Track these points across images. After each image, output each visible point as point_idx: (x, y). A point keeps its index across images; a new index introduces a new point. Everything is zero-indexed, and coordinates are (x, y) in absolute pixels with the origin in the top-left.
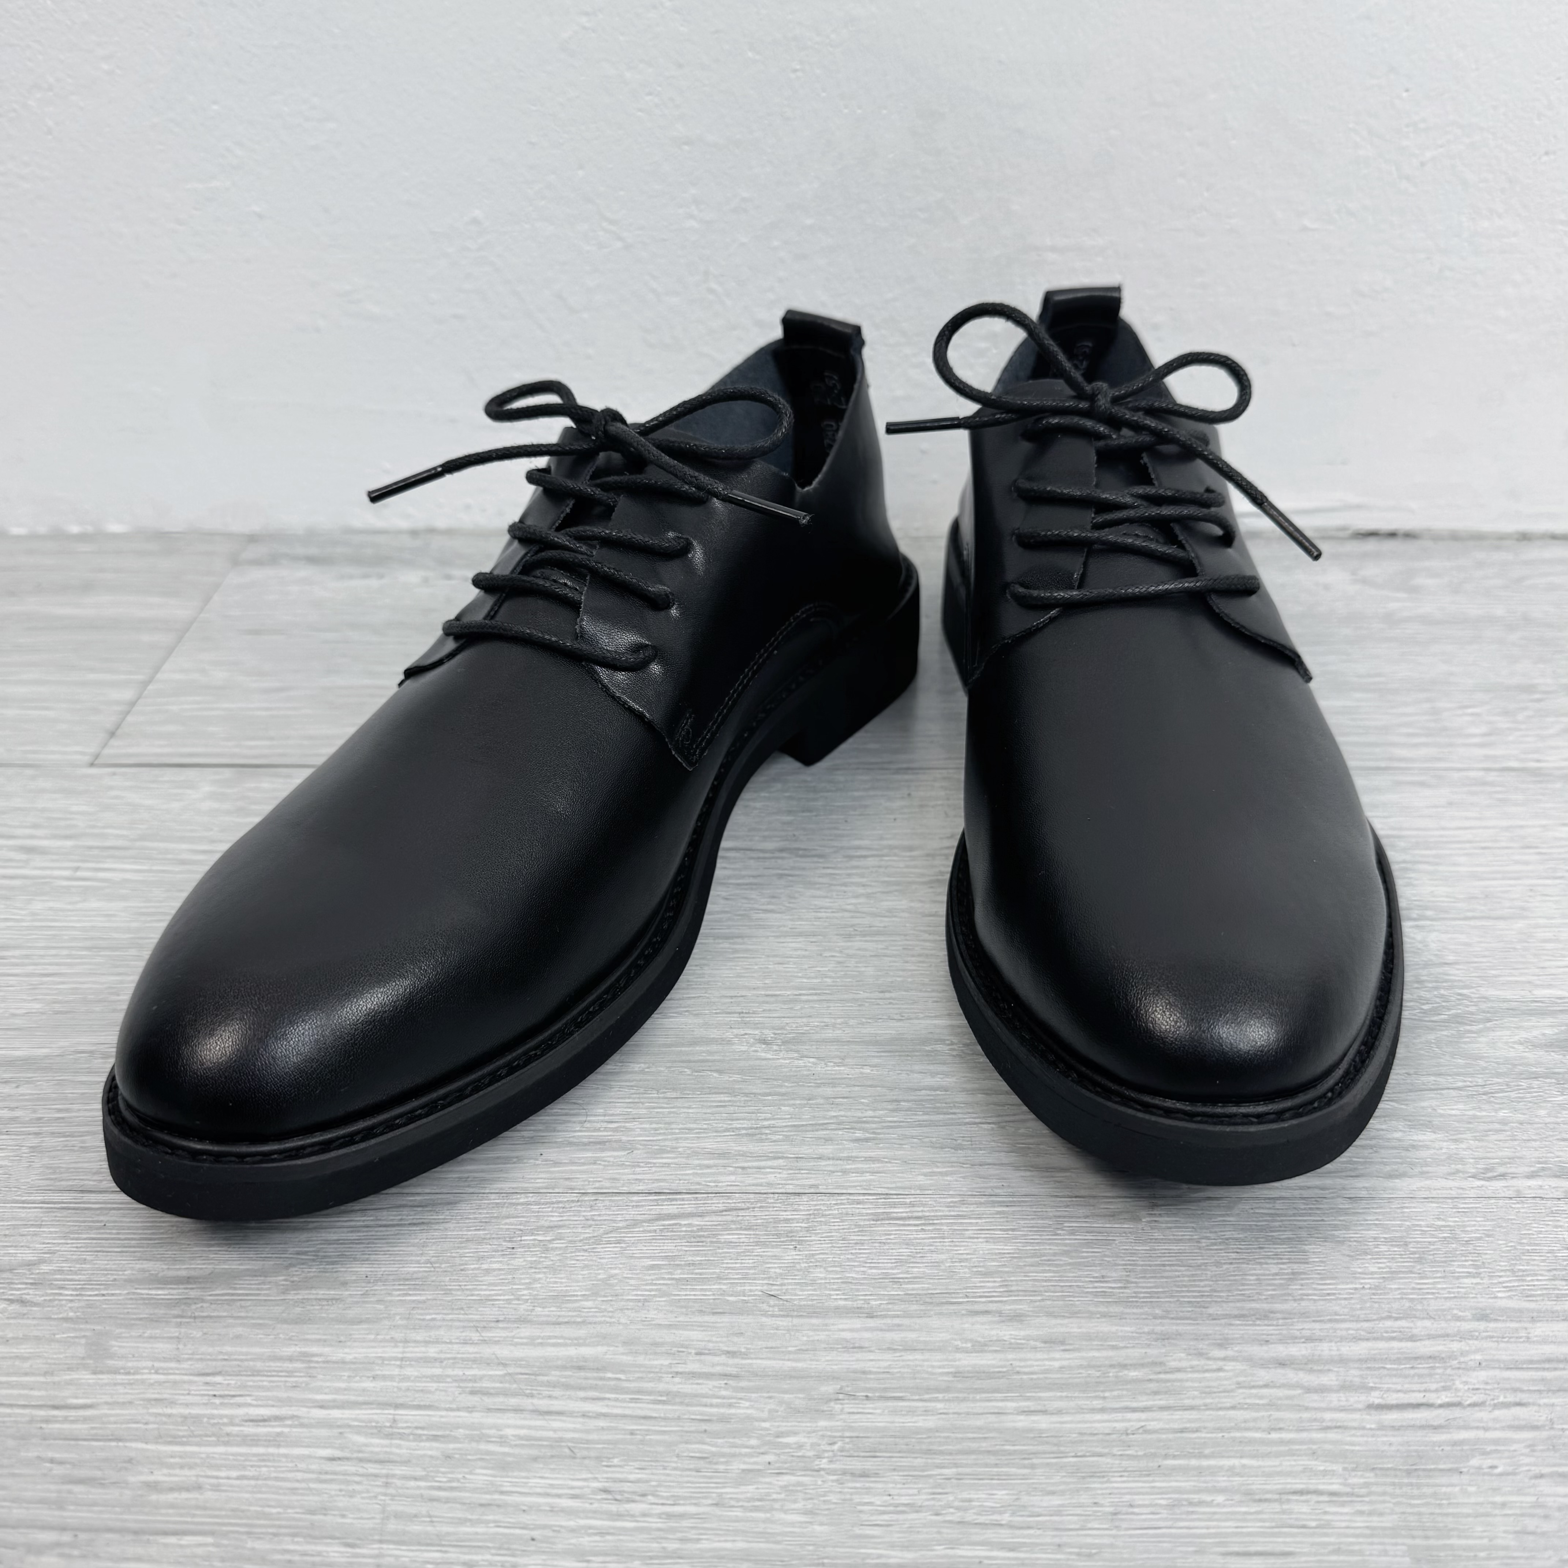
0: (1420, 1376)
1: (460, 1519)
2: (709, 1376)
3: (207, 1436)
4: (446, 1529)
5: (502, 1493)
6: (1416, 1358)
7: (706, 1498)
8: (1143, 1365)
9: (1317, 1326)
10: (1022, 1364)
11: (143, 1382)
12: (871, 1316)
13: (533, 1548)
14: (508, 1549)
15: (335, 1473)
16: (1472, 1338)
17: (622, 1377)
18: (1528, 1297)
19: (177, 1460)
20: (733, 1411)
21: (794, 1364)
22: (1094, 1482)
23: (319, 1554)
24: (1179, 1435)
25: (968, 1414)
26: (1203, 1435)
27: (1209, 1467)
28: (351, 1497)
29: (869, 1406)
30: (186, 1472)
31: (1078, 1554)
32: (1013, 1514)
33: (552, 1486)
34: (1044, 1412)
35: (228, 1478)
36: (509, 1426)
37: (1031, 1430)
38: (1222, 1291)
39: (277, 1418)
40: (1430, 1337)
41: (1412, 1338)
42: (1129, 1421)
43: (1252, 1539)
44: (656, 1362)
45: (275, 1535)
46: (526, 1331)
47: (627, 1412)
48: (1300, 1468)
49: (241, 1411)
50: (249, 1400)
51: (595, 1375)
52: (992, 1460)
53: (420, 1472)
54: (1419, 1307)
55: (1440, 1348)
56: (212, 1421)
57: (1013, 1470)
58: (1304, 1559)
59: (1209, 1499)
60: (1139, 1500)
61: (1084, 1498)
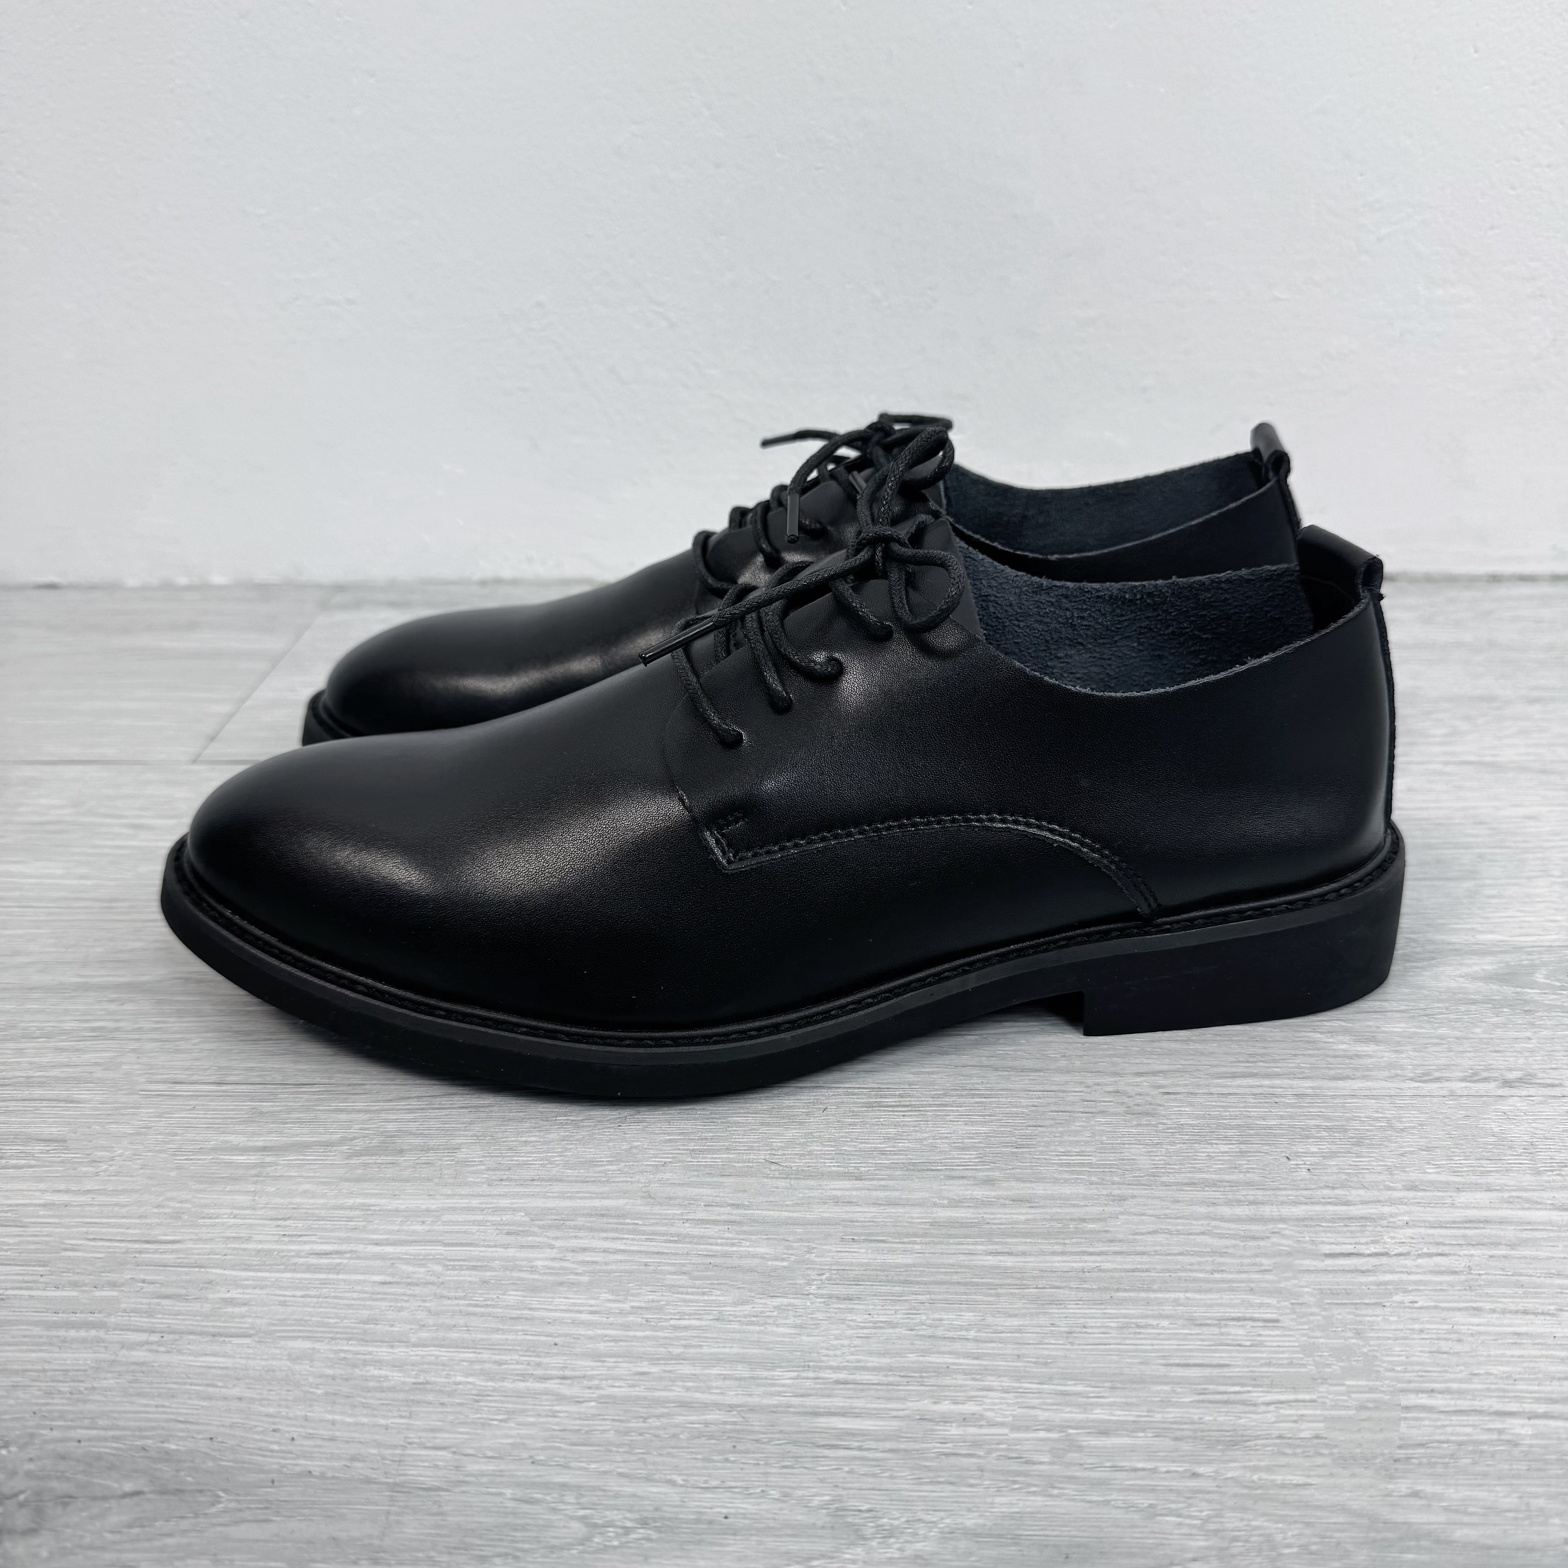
0: (1351, 1232)
1: (492, 1328)
2: (715, 1222)
3: (276, 1265)
4: (479, 1336)
5: (531, 1309)
6: (1349, 1219)
7: (708, 1314)
8: (1099, 1220)
9: (1260, 1192)
10: (993, 1216)
11: (223, 1224)
12: (859, 1178)
13: (555, 1351)
14: (534, 1351)
15: (387, 1294)
16: (1402, 1203)
17: (640, 1222)
18: (1455, 1172)
19: (250, 1282)
20: (735, 1249)
21: (791, 1214)
22: (1052, 1308)
23: (370, 1353)
24: (1131, 1274)
25: (942, 1253)
26: (1152, 1274)
27: (1157, 1299)
28: (399, 1311)
29: (855, 1247)
30: (257, 1291)
31: (1035, 1363)
32: (979, 1331)
33: (574, 1304)
34: (1010, 1254)
35: (294, 1296)
36: (539, 1259)
37: (998, 1267)
38: (1175, 1164)
39: (337, 1252)
40: (1364, 1203)
41: (1347, 1203)
43: (1192, 1354)
44: (669, 1212)
45: (332, 1339)
46: (557, 1188)
47: (642, 1249)
48: (1239, 1301)
49: (307, 1247)
50: (314, 1239)
51: (616, 1221)
52: (962, 1289)
53: (460, 1294)
54: (1355, 1179)
55: (1371, 1211)
56: (282, 1254)
57: (980, 1298)
58: (1237, 1370)
59: (1155, 1323)
60: (1090, 1322)
61: (1042, 1320)
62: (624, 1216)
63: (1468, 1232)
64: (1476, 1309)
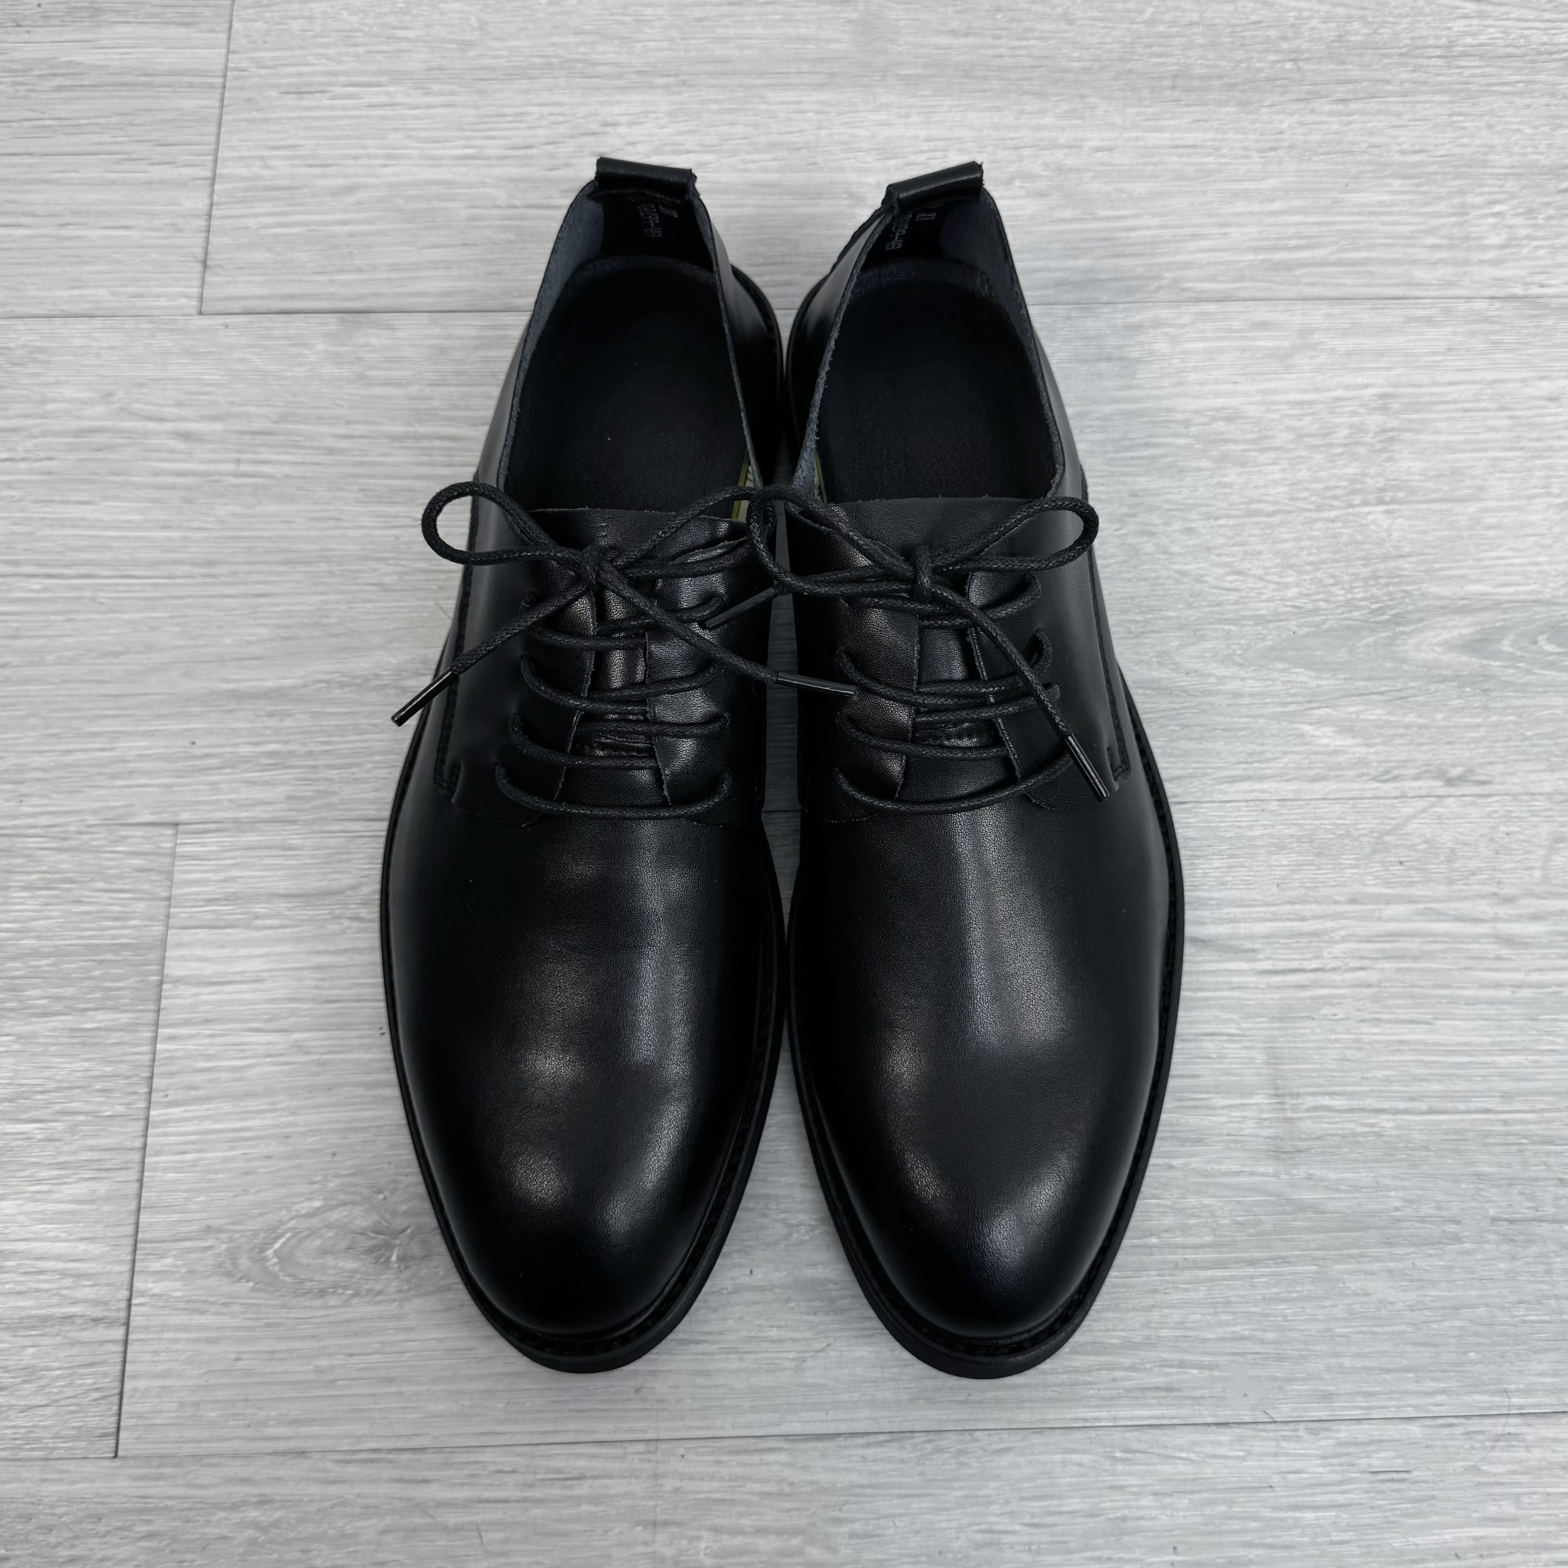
0: (1301, 948)
6: (1301, 934)
16: (1342, 917)
18: (1388, 884)
40: (1315, 917)
41: (1302, 919)
54: (1311, 893)
55: (1319, 926)
63: (1387, 946)
64: (1379, 1020)
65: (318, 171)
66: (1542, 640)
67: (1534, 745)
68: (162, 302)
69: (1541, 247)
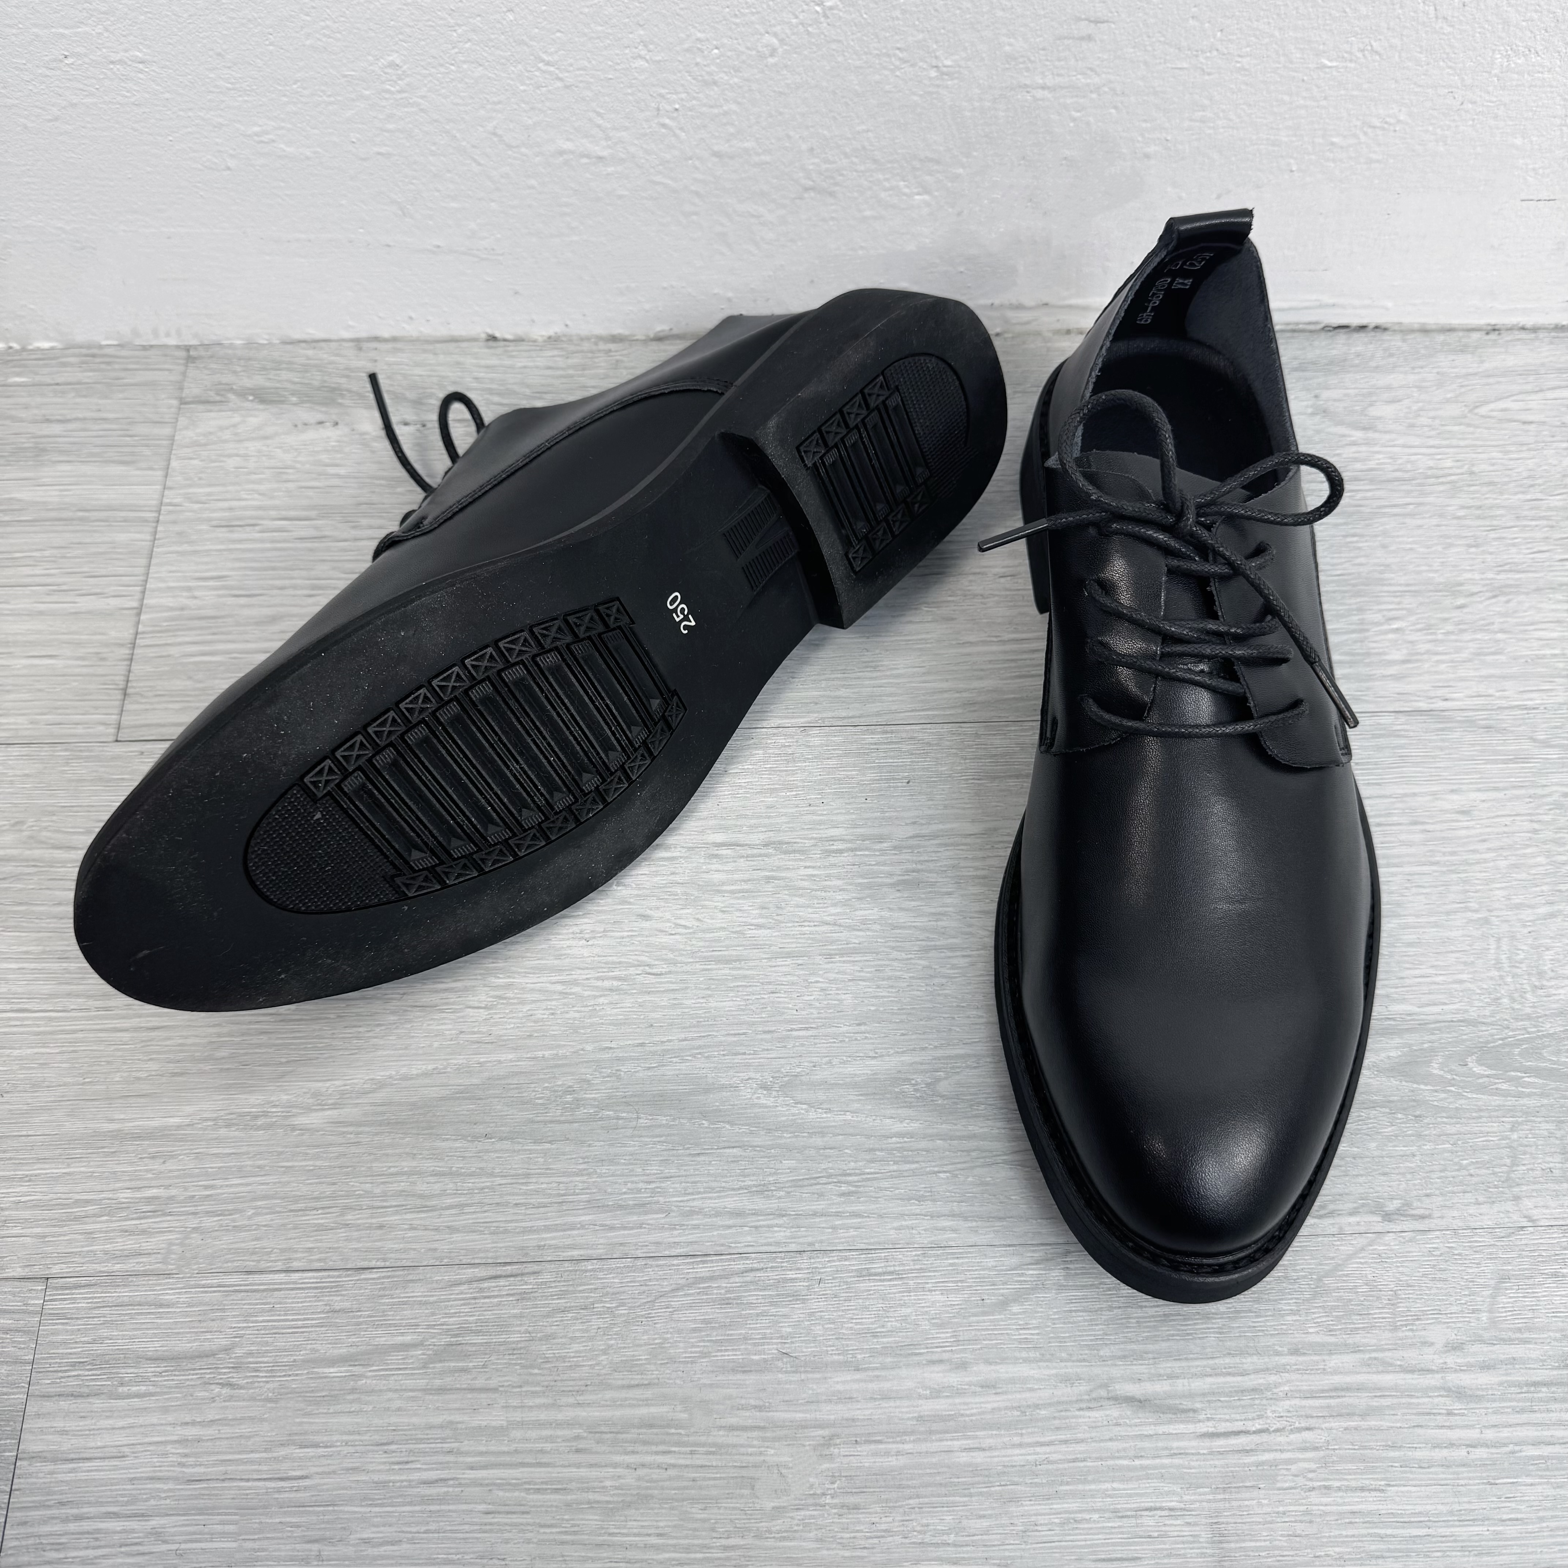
0: (1243, 1407)
3: (395, 1497)
6: (1242, 1391)
8: (1050, 1405)
9: (1177, 1364)
10: (965, 1407)
11: (339, 1453)
16: (1285, 1371)
17: (682, 1432)
18: (1330, 1331)
19: (379, 1519)
21: (804, 1415)
22: (1012, 1507)
24: (1071, 1465)
26: (1089, 1464)
29: (858, 1449)
30: (388, 1529)
38: (1111, 1334)
40: (1257, 1371)
41: (1244, 1373)
42: (1038, 1454)
48: (1152, 1490)
52: (943, 1490)
54: (1251, 1344)
55: (1261, 1381)
57: (957, 1499)
59: (1087, 1516)
60: (1041, 1520)
61: (1005, 1520)
62: (669, 1426)
63: (1333, 1402)
64: (1327, 1488)
65: (243, 601)
66: (1471, 1061)
67: (1471, 1175)
68: (80, 730)
69: (1442, 662)
